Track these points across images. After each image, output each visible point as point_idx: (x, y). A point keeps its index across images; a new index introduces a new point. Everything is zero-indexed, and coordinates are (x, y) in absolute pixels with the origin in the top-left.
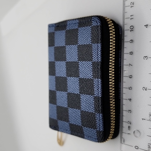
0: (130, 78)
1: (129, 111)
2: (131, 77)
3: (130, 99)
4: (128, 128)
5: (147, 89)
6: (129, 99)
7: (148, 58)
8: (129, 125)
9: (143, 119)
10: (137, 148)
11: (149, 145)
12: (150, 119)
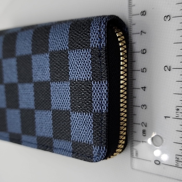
0: (144, 53)
1: (143, 106)
2: (144, 51)
3: (145, 88)
4: (143, 133)
5: (171, 69)
6: (142, 88)
7: (171, 18)
8: (144, 128)
9: (165, 117)
10: (159, 163)
11: (178, 157)
12: (177, 116)
